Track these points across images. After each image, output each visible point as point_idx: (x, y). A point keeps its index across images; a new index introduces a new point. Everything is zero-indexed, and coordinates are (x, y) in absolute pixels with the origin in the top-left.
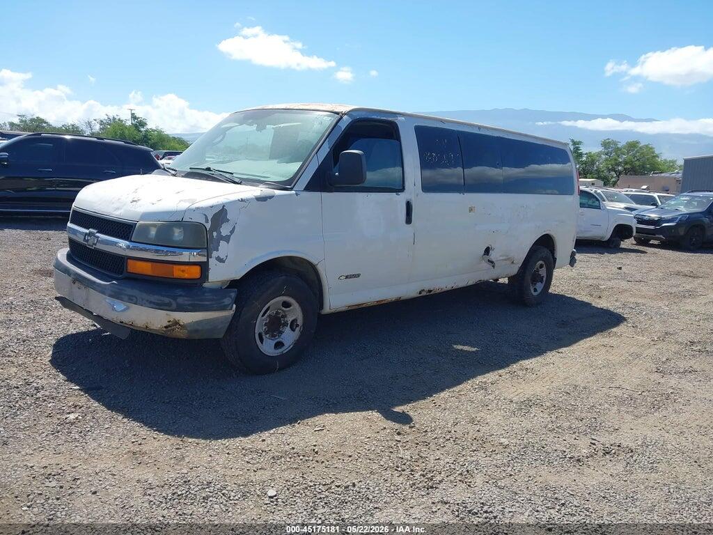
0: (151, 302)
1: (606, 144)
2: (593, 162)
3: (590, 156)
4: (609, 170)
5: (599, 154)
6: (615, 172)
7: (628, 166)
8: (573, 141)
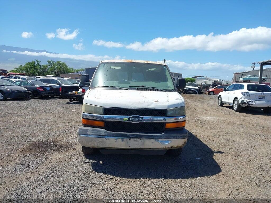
0: (182, 137)
1: (49, 62)
2: (45, 69)
3: (44, 66)
4: (52, 72)
5: (47, 66)
6: (54, 72)
7: (58, 70)
8: (37, 60)
